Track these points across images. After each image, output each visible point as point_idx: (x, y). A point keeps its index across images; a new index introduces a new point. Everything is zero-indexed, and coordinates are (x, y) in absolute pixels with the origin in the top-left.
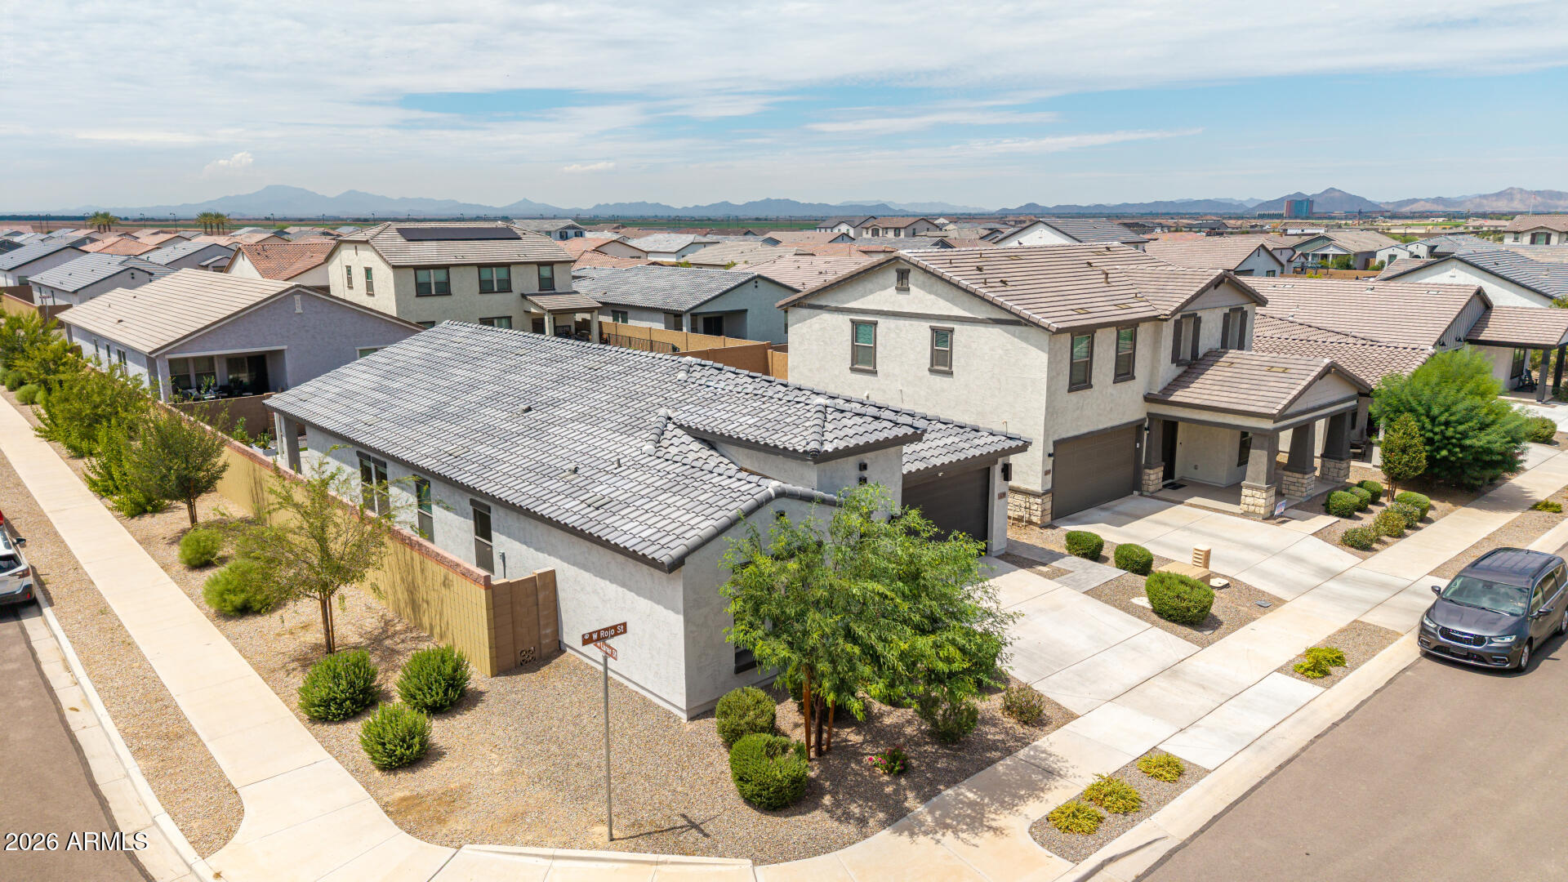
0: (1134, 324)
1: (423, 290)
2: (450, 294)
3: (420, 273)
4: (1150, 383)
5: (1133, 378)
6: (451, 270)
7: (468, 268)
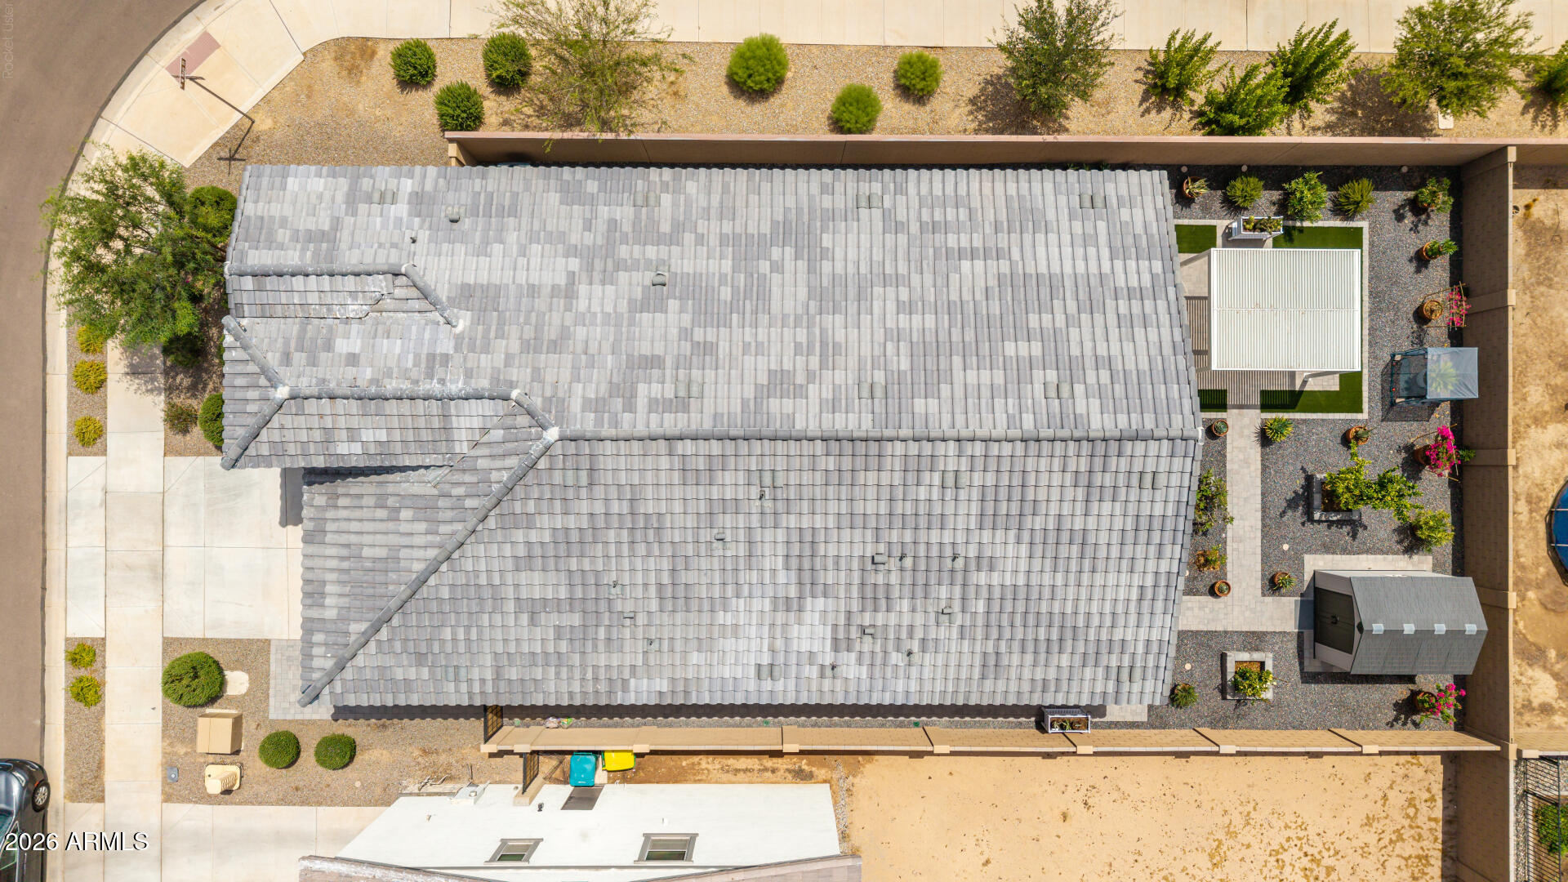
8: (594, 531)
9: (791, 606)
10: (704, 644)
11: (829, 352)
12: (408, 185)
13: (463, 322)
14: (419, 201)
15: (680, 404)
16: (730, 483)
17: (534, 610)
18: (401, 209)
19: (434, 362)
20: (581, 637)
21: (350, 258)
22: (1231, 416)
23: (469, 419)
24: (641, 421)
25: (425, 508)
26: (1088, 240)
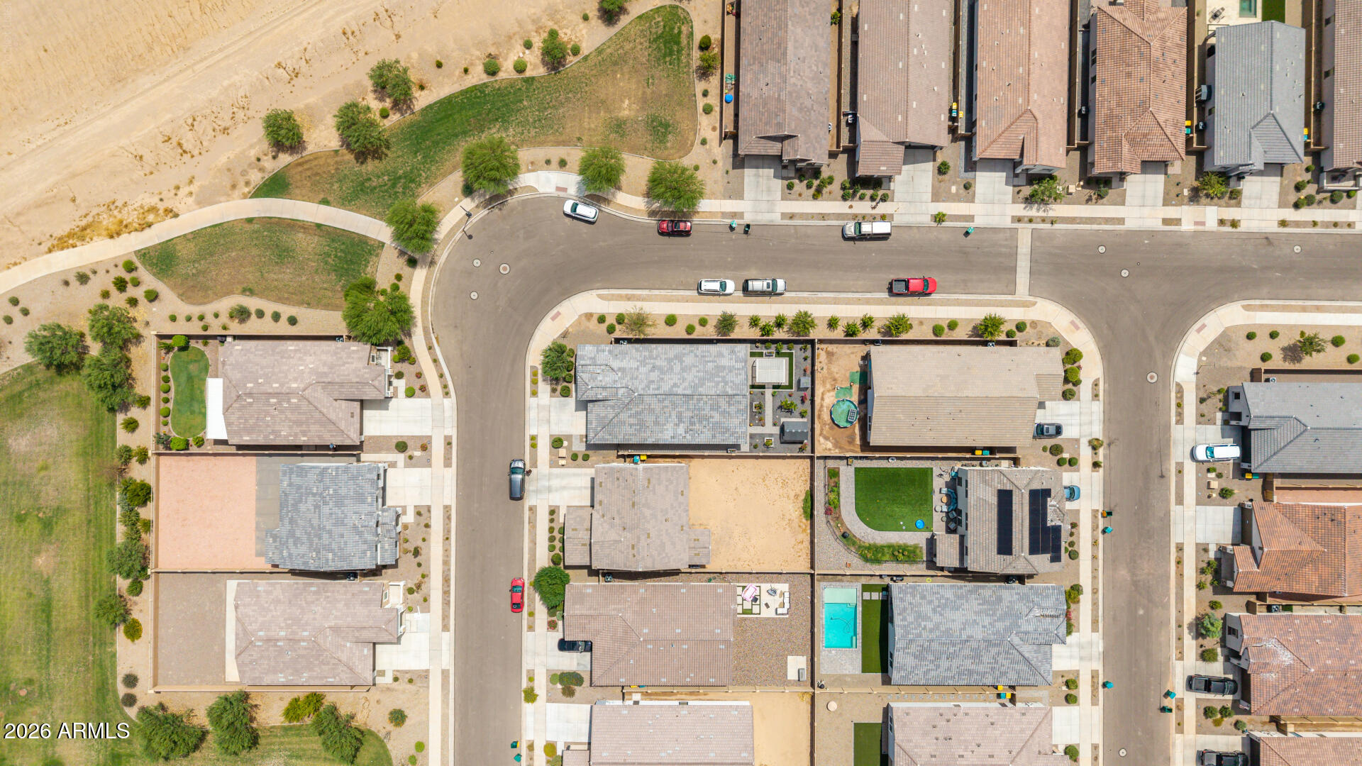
8: (642, 411)
9: (677, 425)
10: (662, 432)
11: (684, 380)
12: (607, 348)
13: (620, 374)
14: (610, 352)
15: (658, 389)
16: (667, 403)
17: (631, 425)
18: (607, 353)
19: (615, 381)
20: (639, 431)
21: (598, 362)
22: (766, 390)
23: (621, 391)
24: (651, 392)
25: (613, 407)
26: (731, 359)
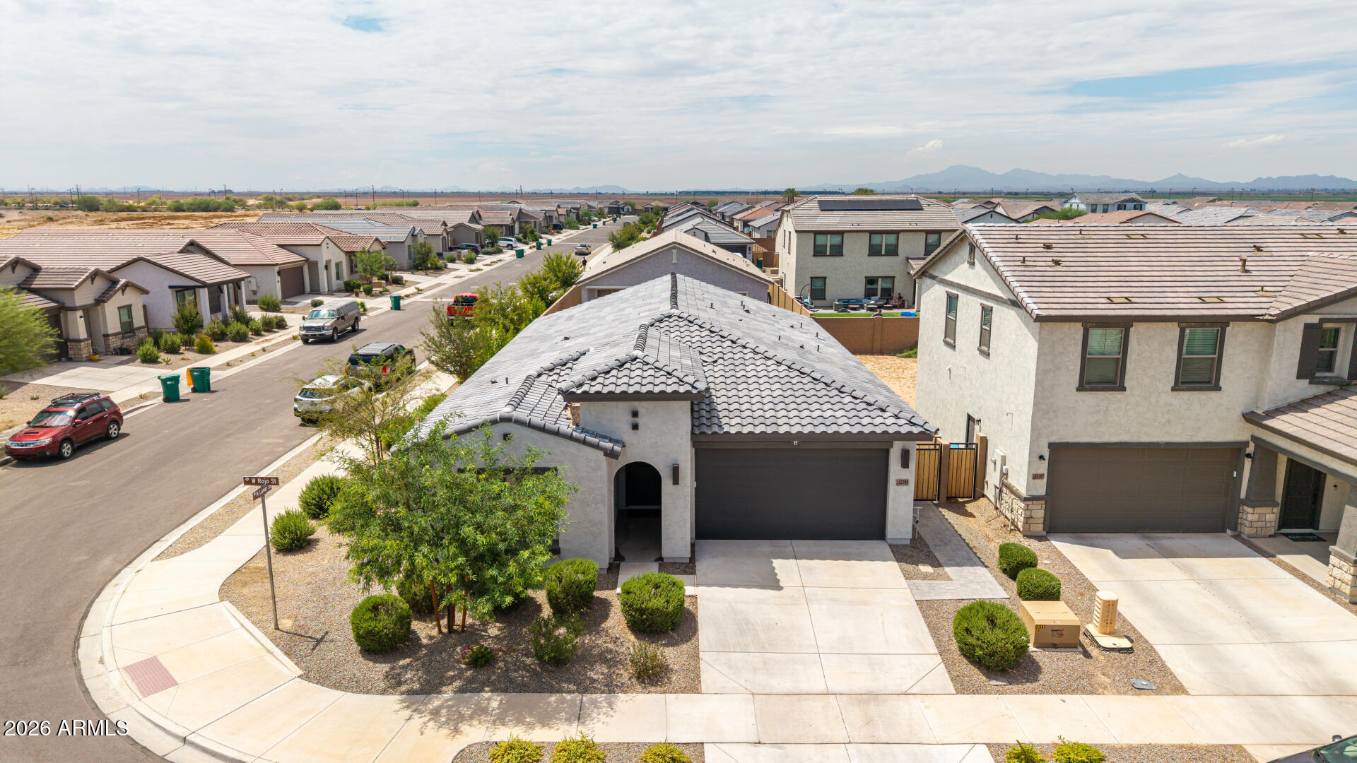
0: (1221, 323)
1: (819, 252)
2: (842, 255)
3: (818, 237)
4: (1257, 399)
5: (1217, 388)
6: (845, 235)
7: (860, 234)
